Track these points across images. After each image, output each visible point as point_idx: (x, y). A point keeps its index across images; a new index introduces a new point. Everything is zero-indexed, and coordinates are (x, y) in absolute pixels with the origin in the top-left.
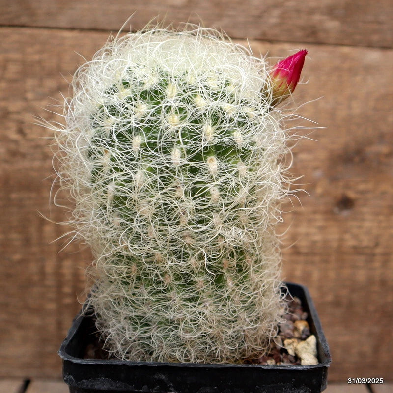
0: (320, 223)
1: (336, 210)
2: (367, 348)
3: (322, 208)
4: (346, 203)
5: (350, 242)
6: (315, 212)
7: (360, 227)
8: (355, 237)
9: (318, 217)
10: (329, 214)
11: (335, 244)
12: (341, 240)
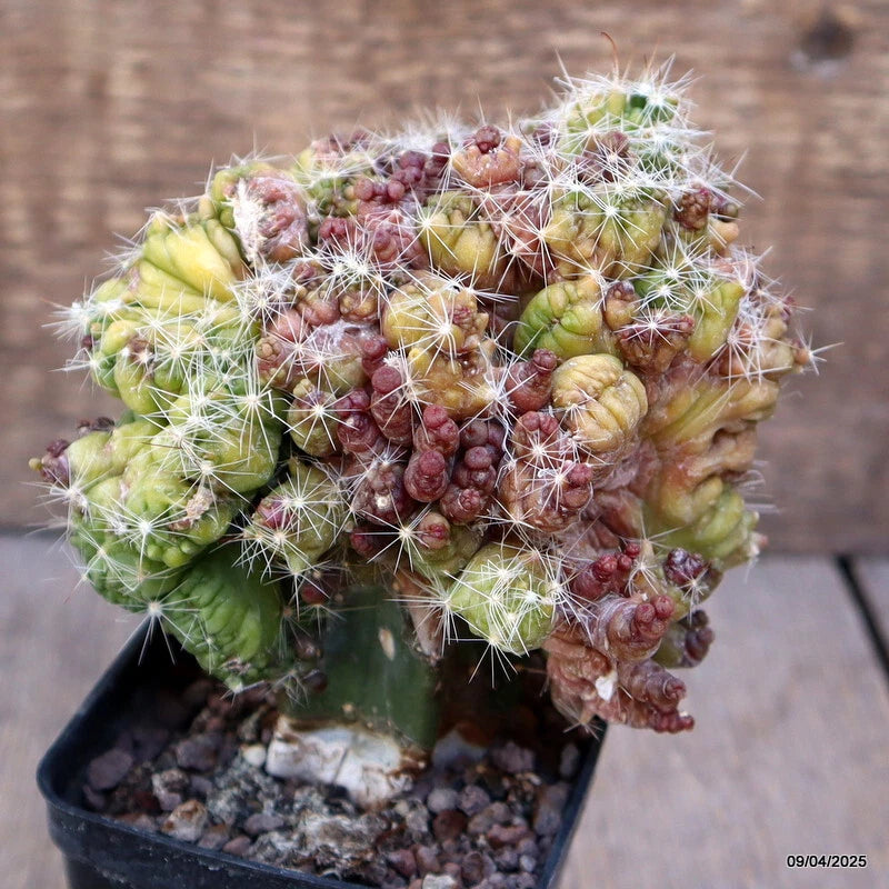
0: (745, 97)
1: (799, 58)
2: (853, 466)
3: (756, 50)
4: (829, 39)
5: (831, 156)
6: (734, 62)
7: (863, 114)
8: (849, 143)
9: (743, 76)
10: (775, 72)
11: (784, 161)
12: (806, 150)
